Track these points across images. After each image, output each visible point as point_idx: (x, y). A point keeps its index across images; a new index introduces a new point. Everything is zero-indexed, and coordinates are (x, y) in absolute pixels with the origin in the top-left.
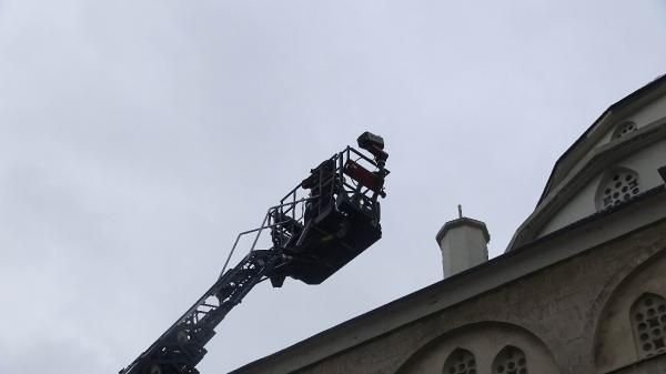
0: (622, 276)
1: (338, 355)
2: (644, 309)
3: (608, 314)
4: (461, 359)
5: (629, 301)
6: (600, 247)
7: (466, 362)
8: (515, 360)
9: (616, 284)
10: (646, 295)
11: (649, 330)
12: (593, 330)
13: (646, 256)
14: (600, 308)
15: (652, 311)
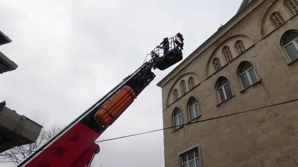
0: (265, 11)
1: (196, 58)
2: (274, 18)
3: (263, 22)
4: (225, 48)
5: (268, 17)
6: (258, 7)
7: (227, 49)
8: (240, 43)
9: (264, 14)
10: (273, 13)
11: (276, 22)
12: (260, 27)
13: (271, 4)
14: (260, 21)
15: (276, 17)
